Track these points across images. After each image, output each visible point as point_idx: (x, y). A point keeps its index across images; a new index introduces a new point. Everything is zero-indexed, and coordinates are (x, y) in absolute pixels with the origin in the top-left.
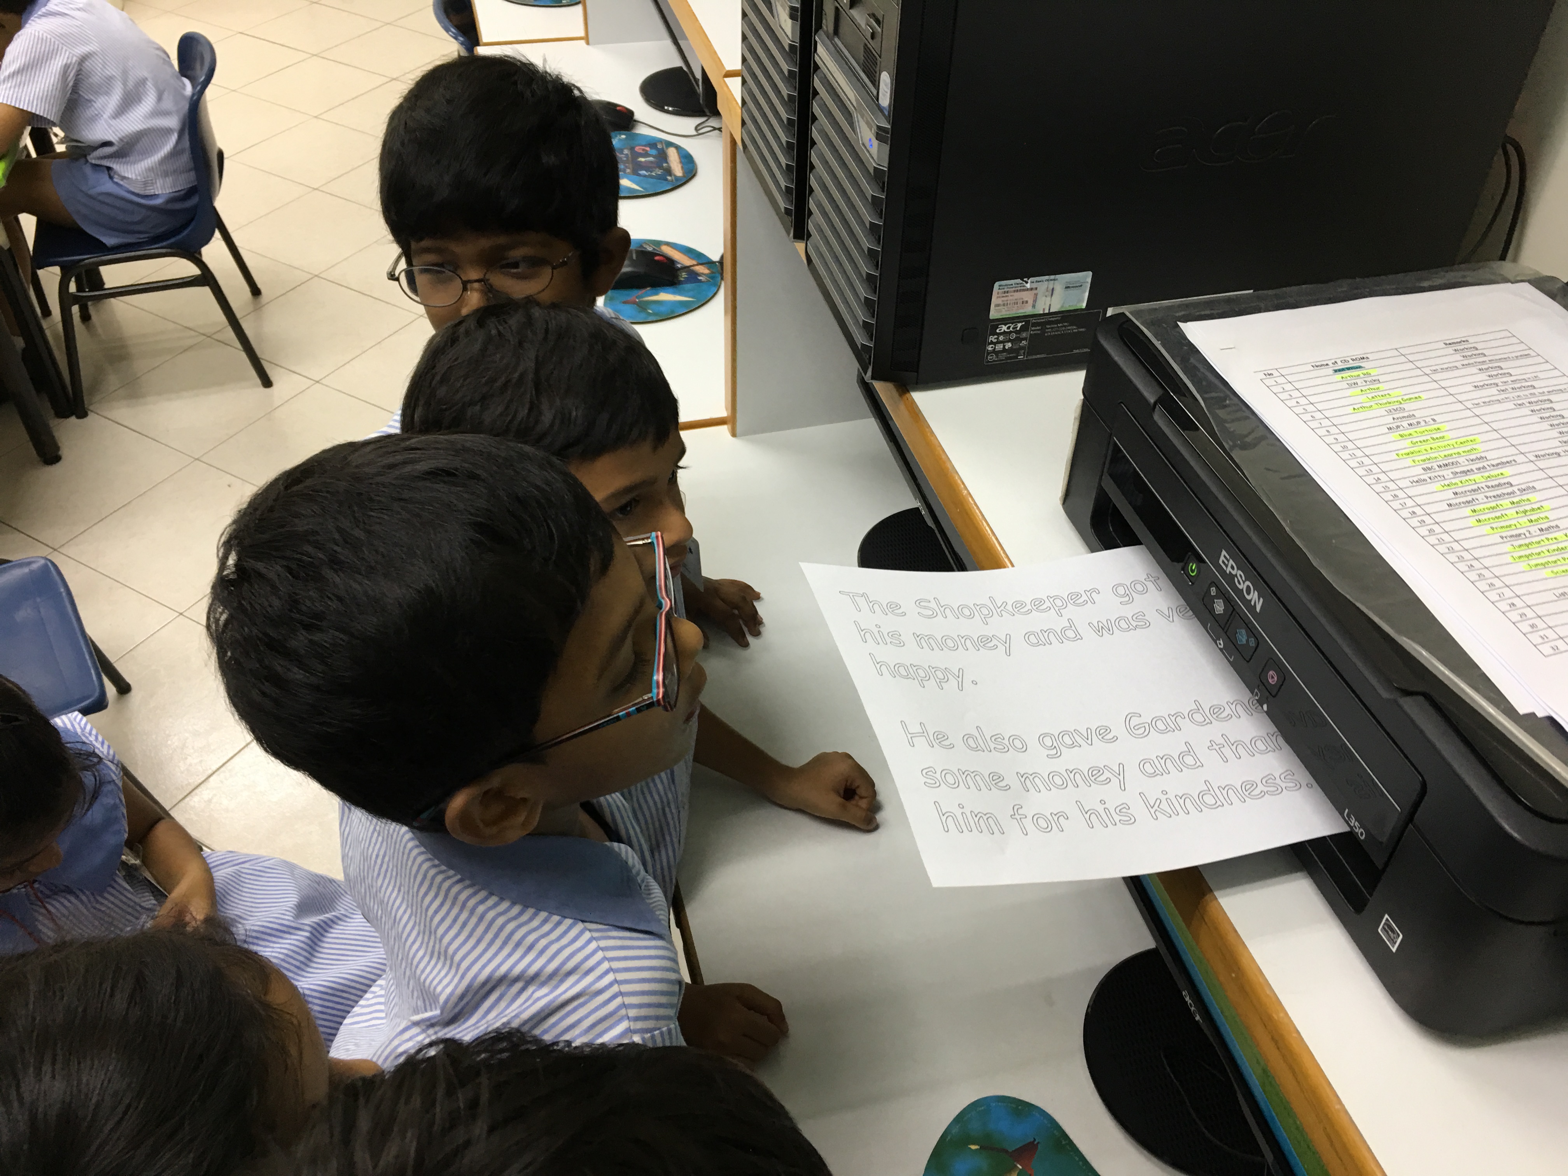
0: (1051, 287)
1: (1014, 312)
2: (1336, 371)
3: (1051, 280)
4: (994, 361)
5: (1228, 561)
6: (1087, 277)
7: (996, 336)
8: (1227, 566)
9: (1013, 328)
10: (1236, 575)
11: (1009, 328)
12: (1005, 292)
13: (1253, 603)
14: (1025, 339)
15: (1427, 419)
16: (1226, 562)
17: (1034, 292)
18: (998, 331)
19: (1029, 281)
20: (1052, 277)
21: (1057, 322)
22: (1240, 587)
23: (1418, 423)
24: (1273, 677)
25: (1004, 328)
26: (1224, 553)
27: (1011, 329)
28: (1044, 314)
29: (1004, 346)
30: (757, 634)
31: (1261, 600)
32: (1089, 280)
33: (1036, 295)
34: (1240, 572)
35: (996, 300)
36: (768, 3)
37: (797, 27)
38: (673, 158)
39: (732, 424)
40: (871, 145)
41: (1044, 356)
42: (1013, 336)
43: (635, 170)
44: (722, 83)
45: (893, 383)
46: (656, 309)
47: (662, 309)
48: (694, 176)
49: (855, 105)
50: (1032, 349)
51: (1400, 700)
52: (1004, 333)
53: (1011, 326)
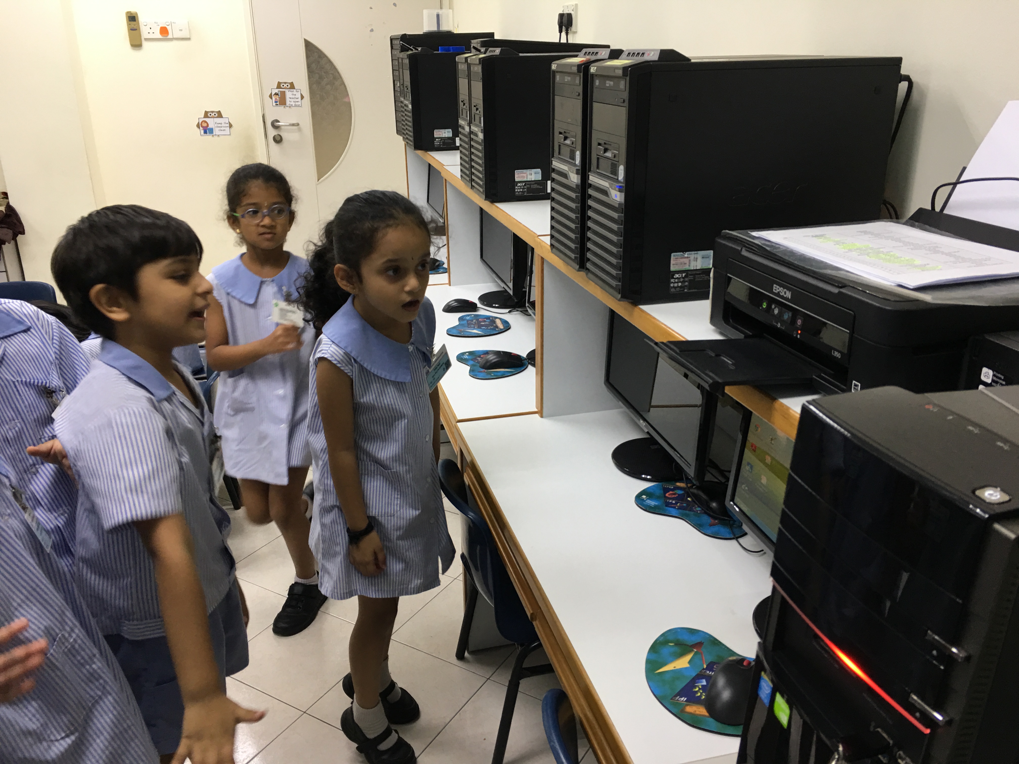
0: (696, 258)
1: (681, 268)
2: (813, 237)
3: (696, 254)
4: (674, 292)
5: (776, 287)
6: (710, 253)
7: (674, 279)
8: (776, 290)
10: (780, 291)
11: (679, 276)
12: (676, 258)
13: (788, 297)
17: (689, 259)
18: (675, 277)
20: (696, 252)
21: (700, 274)
22: (782, 294)
24: (799, 322)
25: (677, 276)
26: (775, 285)
28: (694, 270)
29: (678, 285)
31: (790, 293)
32: (712, 254)
34: (781, 288)
35: (672, 262)
36: (565, 176)
37: (579, 177)
38: (498, 323)
39: (540, 413)
40: (616, 196)
41: (696, 290)
42: (682, 280)
43: (480, 327)
44: (537, 239)
45: (631, 301)
46: (496, 374)
47: (499, 374)
48: (510, 328)
49: (608, 186)
50: (690, 287)
51: (841, 290)
52: (677, 278)
53: (681, 275)
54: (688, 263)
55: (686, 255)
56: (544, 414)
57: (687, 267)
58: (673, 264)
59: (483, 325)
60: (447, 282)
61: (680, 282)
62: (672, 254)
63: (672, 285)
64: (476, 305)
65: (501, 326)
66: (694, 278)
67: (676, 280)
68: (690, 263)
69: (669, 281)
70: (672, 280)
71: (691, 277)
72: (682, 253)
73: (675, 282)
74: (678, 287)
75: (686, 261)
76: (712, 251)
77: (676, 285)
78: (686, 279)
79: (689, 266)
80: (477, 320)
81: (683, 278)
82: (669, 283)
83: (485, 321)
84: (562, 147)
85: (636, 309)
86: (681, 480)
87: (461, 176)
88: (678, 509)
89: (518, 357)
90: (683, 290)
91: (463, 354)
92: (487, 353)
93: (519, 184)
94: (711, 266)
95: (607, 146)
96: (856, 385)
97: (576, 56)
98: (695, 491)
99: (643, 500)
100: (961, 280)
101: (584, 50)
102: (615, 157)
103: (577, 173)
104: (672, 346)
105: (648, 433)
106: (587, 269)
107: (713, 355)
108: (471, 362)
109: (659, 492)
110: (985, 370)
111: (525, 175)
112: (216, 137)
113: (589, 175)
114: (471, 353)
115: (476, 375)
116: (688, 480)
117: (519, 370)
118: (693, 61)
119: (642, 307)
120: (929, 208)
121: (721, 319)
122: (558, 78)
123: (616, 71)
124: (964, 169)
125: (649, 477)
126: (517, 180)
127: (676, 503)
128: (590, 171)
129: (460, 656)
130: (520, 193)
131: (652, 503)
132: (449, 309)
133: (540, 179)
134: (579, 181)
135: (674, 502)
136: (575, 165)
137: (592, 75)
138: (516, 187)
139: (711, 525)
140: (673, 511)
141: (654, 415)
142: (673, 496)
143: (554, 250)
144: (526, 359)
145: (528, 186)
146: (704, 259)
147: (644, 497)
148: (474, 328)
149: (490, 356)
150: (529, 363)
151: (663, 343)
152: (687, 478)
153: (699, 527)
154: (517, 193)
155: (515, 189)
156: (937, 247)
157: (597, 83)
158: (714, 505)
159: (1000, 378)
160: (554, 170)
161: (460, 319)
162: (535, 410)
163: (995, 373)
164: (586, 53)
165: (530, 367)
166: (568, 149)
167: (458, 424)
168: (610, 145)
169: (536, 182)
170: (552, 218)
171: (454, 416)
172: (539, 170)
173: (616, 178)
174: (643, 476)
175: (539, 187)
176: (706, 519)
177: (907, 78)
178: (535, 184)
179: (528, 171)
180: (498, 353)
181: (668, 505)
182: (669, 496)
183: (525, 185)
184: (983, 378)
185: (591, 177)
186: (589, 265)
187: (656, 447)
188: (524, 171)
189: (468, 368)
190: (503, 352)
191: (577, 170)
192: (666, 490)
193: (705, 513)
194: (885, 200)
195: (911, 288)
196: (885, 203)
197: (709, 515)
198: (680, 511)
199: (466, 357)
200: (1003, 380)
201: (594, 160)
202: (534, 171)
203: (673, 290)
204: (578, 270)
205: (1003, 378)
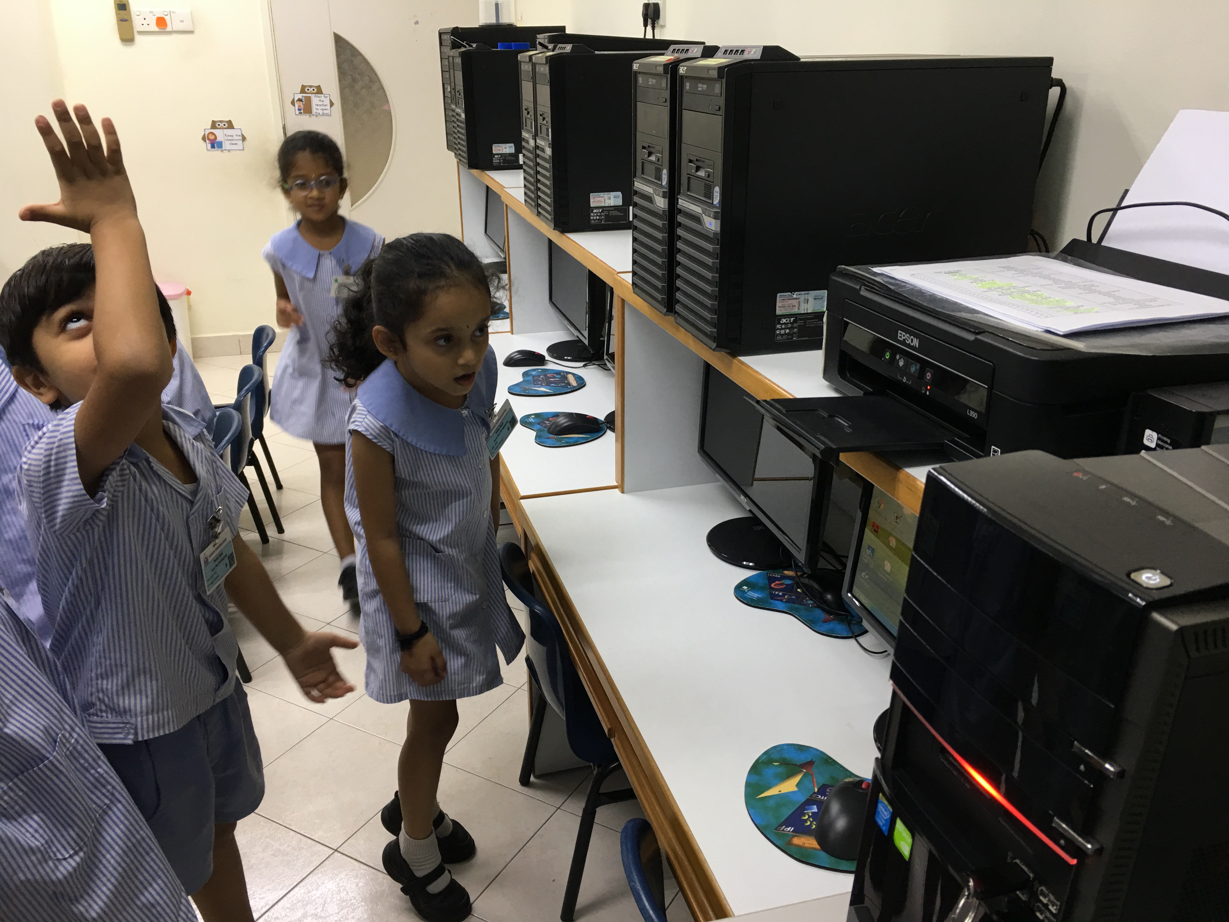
0: (807, 299)
1: (789, 311)
2: (946, 273)
3: (806, 294)
4: (781, 340)
5: (902, 334)
6: (825, 293)
7: (780, 325)
8: (901, 338)
9: (789, 321)
10: (906, 339)
11: (787, 321)
12: (783, 300)
13: (915, 345)
14: (795, 328)
16: (901, 336)
17: (798, 300)
18: (781, 322)
19: (796, 294)
20: (807, 292)
21: (809, 319)
22: (908, 343)
23: (985, 281)
25: (784, 321)
26: (900, 332)
28: (805, 314)
29: (785, 331)
31: (918, 340)
33: (799, 302)
34: (907, 335)
35: (778, 304)
36: (649, 199)
37: (667, 200)
38: (571, 379)
39: (621, 487)
40: (710, 224)
41: (807, 338)
42: (790, 325)
43: (548, 384)
44: (616, 276)
45: (728, 351)
46: (567, 440)
47: (571, 440)
48: (585, 386)
49: (701, 212)
50: (800, 334)
51: (979, 337)
52: (784, 323)
53: (788, 319)
54: (797, 305)
55: (795, 296)
56: (625, 490)
57: (795, 311)
58: (780, 307)
59: (552, 382)
60: (509, 329)
61: (788, 328)
62: (779, 295)
63: (778, 332)
64: (544, 357)
65: (574, 383)
66: (805, 323)
67: (783, 326)
68: (799, 305)
69: (775, 327)
70: (778, 326)
71: (800, 323)
72: (790, 293)
73: (782, 329)
74: (785, 334)
75: (795, 302)
76: (826, 291)
77: (783, 332)
78: (795, 325)
79: (799, 309)
80: (545, 375)
81: (791, 323)
82: (775, 329)
83: (554, 377)
84: (646, 165)
85: (735, 361)
86: (789, 568)
87: (525, 200)
88: (786, 602)
89: (594, 420)
90: (792, 339)
91: (528, 416)
92: (557, 415)
93: (595, 211)
94: (825, 309)
95: (699, 164)
96: (995, 451)
97: (663, 54)
98: (806, 581)
99: (744, 592)
100: (1120, 324)
101: (672, 47)
102: (709, 176)
103: (664, 197)
104: (777, 405)
105: (750, 511)
106: (676, 313)
107: (826, 415)
108: (538, 427)
109: (763, 582)
110: (1148, 432)
111: (602, 199)
112: (226, 153)
113: (678, 199)
114: (537, 415)
115: (542, 442)
116: (797, 567)
117: (596, 435)
118: (802, 60)
119: (742, 358)
120: (1085, 239)
121: (837, 373)
122: (640, 80)
123: (710, 72)
124: (1127, 191)
125: (751, 564)
126: (592, 205)
127: (784, 595)
128: (679, 193)
129: (524, 781)
130: (597, 221)
131: (755, 595)
132: (510, 362)
133: (621, 204)
134: (667, 207)
135: (781, 594)
136: (661, 186)
137: (682, 77)
138: (592, 214)
139: (825, 621)
140: (780, 605)
141: (756, 489)
142: (780, 587)
143: (637, 290)
144: (603, 423)
145: (606, 213)
146: (817, 301)
147: (745, 588)
148: (542, 386)
149: (560, 419)
150: (608, 428)
151: (765, 401)
152: (797, 565)
153: (811, 623)
154: (593, 222)
155: (590, 216)
156: (1093, 285)
157: (687, 86)
158: (829, 597)
159: (1166, 442)
160: (636, 193)
161: (525, 374)
162: (615, 484)
163: (1160, 435)
164: (674, 50)
165: (609, 432)
166: (653, 167)
167: (522, 501)
168: (704, 162)
169: (616, 208)
170: (635, 251)
171: (516, 492)
172: (619, 194)
173: (711, 202)
174: (745, 563)
175: (619, 214)
176: (819, 614)
177: (1060, 83)
178: (615, 210)
179: (605, 195)
180: (570, 415)
181: (773, 597)
182: (776, 587)
183: (602, 211)
184: (1146, 442)
185: (680, 201)
186: (678, 307)
187: (760, 528)
188: (601, 194)
189: (534, 434)
190: (576, 414)
191: (664, 192)
192: (771, 580)
193: (818, 607)
194: (1032, 230)
195: (1061, 333)
196: (1033, 233)
197: (823, 610)
198: (788, 604)
199: (531, 420)
200: (1170, 444)
201: (684, 180)
202: (613, 194)
203: (779, 338)
204: (665, 315)
205: (1169, 441)
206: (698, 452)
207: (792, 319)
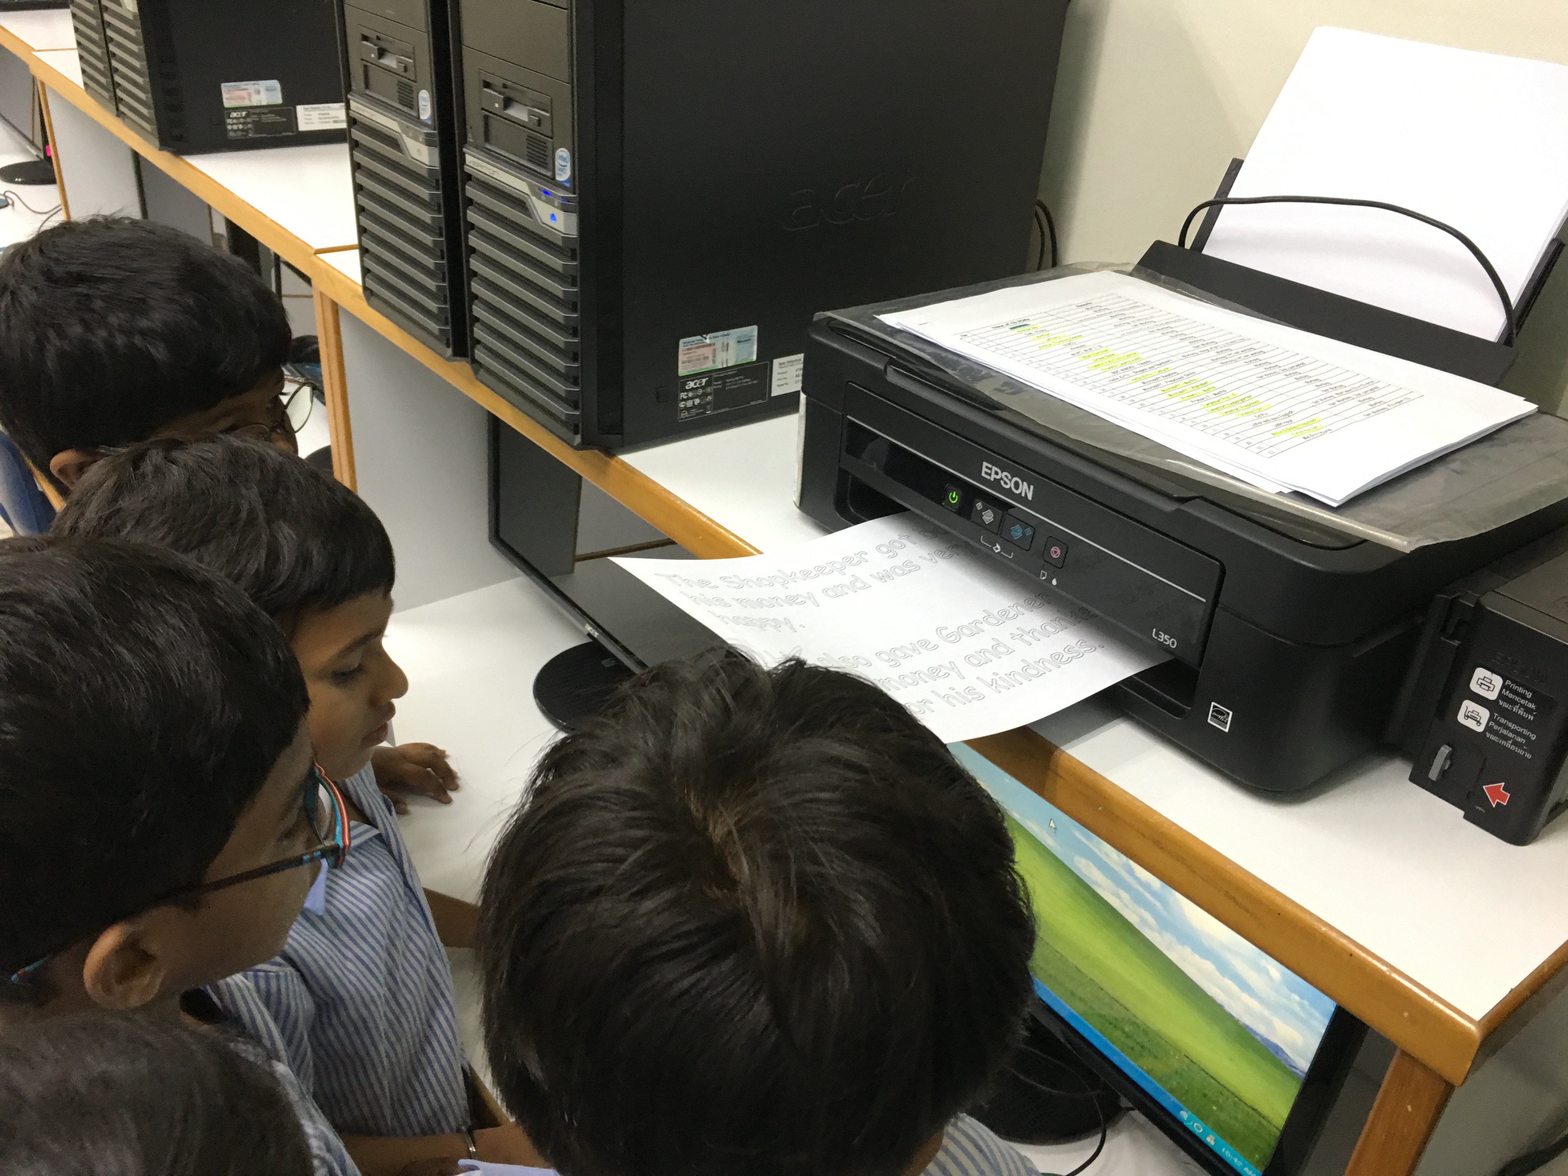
0: (726, 343)
1: (697, 368)
2: (1011, 329)
3: (725, 335)
4: (687, 418)
5: (990, 469)
6: (753, 331)
7: (686, 393)
8: (990, 475)
9: (700, 384)
10: (1001, 479)
11: (695, 384)
12: (688, 349)
13: (1023, 495)
14: (710, 394)
15: (1096, 346)
16: (989, 471)
17: (712, 347)
18: (687, 388)
19: (708, 337)
20: (726, 332)
21: (733, 376)
22: (1007, 487)
23: (1091, 349)
24: (1056, 552)
25: (691, 384)
26: (985, 464)
27: (698, 385)
28: (723, 369)
29: (694, 402)
30: (456, 788)
31: (1032, 487)
32: (756, 333)
33: (714, 350)
34: (1005, 473)
35: (682, 357)
36: (388, 139)
37: (436, 151)
40: (553, 217)
41: (727, 409)
42: (700, 391)
44: (315, 259)
45: (603, 448)
49: (525, 190)
50: (716, 405)
51: (1182, 507)
52: (693, 389)
53: (698, 381)
54: (711, 357)
55: (708, 341)
57: (708, 366)
58: (684, 362)
61: (697, 397)
62: (682, 341)
63: (682, 405)
66: (724, 383)
67: (690, 394)
68: (714, 356)
69: (677, 396)
70: (683, 395)
71: (717, 384)
72: (699, 337)
73: (688, 399)
74: (694, 406)
75: (707, 351)
76: (755, 327)
77: (689, 404)
78: (709, 390)
79: (714, 361)
81: (703, 388)
82: (676, 400)
84: (377, 74)
85: (613, 462)
87: (85, 84)
90: (704, 413)
93: (234, 115)
95: (510, 93)
102: (539, 123)
103: (429, 143)
106: (474, 361)
110: (1480, 673)
111: (243, 93)
113: (463, 156)
119: (624, 455)
121: (833, 507)
124: (1236, 166)
126: (227, 104)
128: (464, 141)
130: (239, 133)
133: (280, 101)
134: (437, 164)
136: (417, 120)
138: (229, 121)
143: (373, 298)
145: (255, 118)
146: (742, 345)
154: (232, 134)
155: (224, 124)
163: (1508, 682)
166: (393, 80)
168: (521, 92)
169: (271, 109)
172: (275, 84)
173: (549, 174)
175: (278, 119)
178: (270, 112)
179: (250, 86)
183: (248, 116)
184: (1474, 687)
185: (469, 159)
186: (480, 354)
188: (243, 84)
191: (427, 134)
201: (474, 121)
202: (263, 84)
203: (685, 414)
204: (448, 359)
205: (1529, 695)
206: (490, 540)
207: (704, 380)
